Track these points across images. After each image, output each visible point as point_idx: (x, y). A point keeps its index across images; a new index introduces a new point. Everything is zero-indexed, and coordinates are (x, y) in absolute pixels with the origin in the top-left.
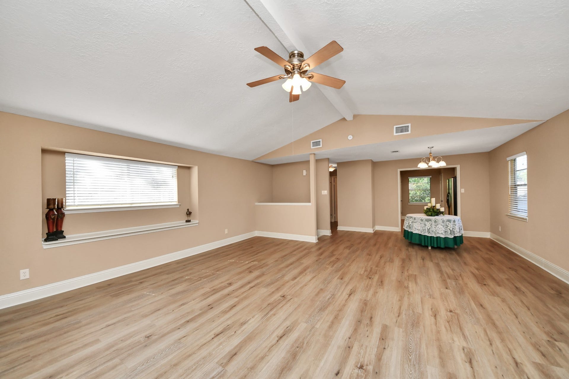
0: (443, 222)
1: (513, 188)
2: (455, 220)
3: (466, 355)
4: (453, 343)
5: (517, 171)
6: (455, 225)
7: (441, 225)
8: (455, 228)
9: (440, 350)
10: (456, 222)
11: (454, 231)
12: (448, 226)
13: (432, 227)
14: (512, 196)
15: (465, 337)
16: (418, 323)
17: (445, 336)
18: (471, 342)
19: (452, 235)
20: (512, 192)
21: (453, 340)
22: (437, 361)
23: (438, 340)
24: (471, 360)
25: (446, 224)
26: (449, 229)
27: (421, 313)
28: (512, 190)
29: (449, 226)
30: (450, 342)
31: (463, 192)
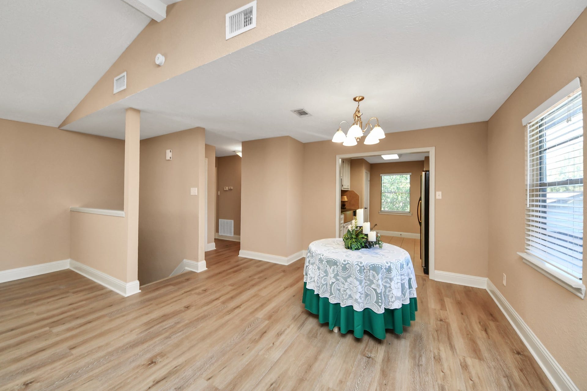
0: (360, 271)
1: (537, 190)
2: (390, 267)
5: (546, 150)
6: (391, 280)
7: (356, 278)
8: (390, 287)
10: (394, 273)
11: (388, 296)
12: (372, 282)
13: (337, 280)
14: (533, 211)
19: (380, 306)
20: (533, 201)
25: (369, 276)
26: (375, 290)
28: (533, 196)
29: (374, 281)
31: (440, 197)
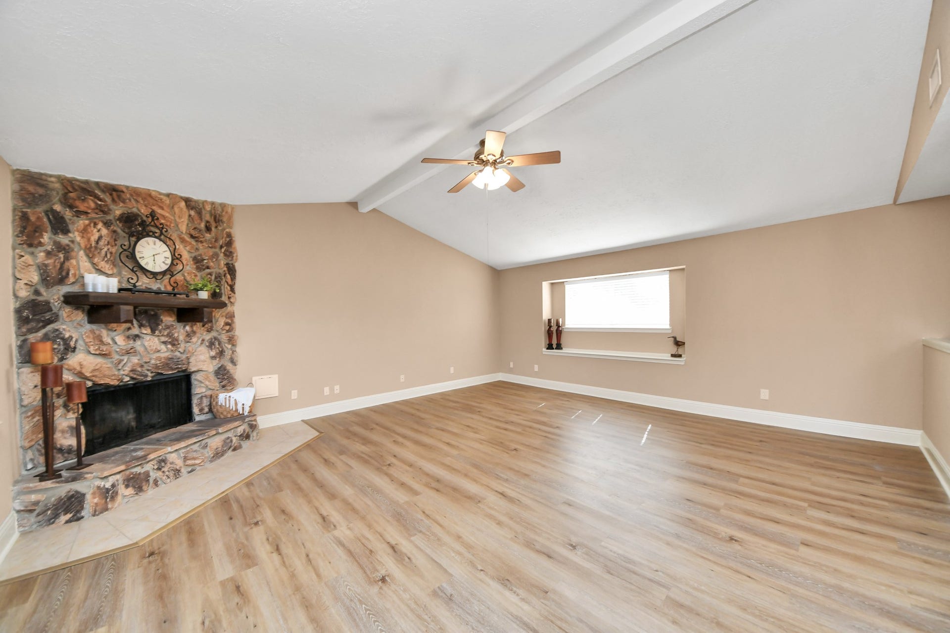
3: (330, 522)
4: (348, 526)
9: (354, 510)
15: (341, 544)
16: (398, 521)
17: (360, 528)
18: (331, 541)
21: (349, 528)
22: (351, 501)
23: (363, 518)
24: (324, 521)
27: (412, 538)
30: (351, 525)
